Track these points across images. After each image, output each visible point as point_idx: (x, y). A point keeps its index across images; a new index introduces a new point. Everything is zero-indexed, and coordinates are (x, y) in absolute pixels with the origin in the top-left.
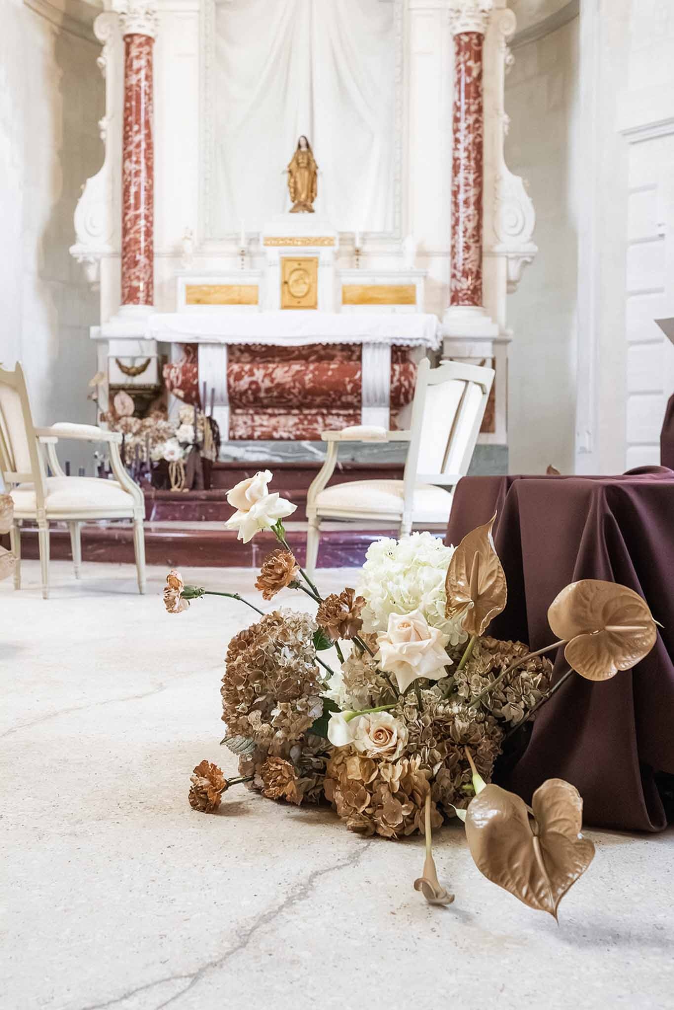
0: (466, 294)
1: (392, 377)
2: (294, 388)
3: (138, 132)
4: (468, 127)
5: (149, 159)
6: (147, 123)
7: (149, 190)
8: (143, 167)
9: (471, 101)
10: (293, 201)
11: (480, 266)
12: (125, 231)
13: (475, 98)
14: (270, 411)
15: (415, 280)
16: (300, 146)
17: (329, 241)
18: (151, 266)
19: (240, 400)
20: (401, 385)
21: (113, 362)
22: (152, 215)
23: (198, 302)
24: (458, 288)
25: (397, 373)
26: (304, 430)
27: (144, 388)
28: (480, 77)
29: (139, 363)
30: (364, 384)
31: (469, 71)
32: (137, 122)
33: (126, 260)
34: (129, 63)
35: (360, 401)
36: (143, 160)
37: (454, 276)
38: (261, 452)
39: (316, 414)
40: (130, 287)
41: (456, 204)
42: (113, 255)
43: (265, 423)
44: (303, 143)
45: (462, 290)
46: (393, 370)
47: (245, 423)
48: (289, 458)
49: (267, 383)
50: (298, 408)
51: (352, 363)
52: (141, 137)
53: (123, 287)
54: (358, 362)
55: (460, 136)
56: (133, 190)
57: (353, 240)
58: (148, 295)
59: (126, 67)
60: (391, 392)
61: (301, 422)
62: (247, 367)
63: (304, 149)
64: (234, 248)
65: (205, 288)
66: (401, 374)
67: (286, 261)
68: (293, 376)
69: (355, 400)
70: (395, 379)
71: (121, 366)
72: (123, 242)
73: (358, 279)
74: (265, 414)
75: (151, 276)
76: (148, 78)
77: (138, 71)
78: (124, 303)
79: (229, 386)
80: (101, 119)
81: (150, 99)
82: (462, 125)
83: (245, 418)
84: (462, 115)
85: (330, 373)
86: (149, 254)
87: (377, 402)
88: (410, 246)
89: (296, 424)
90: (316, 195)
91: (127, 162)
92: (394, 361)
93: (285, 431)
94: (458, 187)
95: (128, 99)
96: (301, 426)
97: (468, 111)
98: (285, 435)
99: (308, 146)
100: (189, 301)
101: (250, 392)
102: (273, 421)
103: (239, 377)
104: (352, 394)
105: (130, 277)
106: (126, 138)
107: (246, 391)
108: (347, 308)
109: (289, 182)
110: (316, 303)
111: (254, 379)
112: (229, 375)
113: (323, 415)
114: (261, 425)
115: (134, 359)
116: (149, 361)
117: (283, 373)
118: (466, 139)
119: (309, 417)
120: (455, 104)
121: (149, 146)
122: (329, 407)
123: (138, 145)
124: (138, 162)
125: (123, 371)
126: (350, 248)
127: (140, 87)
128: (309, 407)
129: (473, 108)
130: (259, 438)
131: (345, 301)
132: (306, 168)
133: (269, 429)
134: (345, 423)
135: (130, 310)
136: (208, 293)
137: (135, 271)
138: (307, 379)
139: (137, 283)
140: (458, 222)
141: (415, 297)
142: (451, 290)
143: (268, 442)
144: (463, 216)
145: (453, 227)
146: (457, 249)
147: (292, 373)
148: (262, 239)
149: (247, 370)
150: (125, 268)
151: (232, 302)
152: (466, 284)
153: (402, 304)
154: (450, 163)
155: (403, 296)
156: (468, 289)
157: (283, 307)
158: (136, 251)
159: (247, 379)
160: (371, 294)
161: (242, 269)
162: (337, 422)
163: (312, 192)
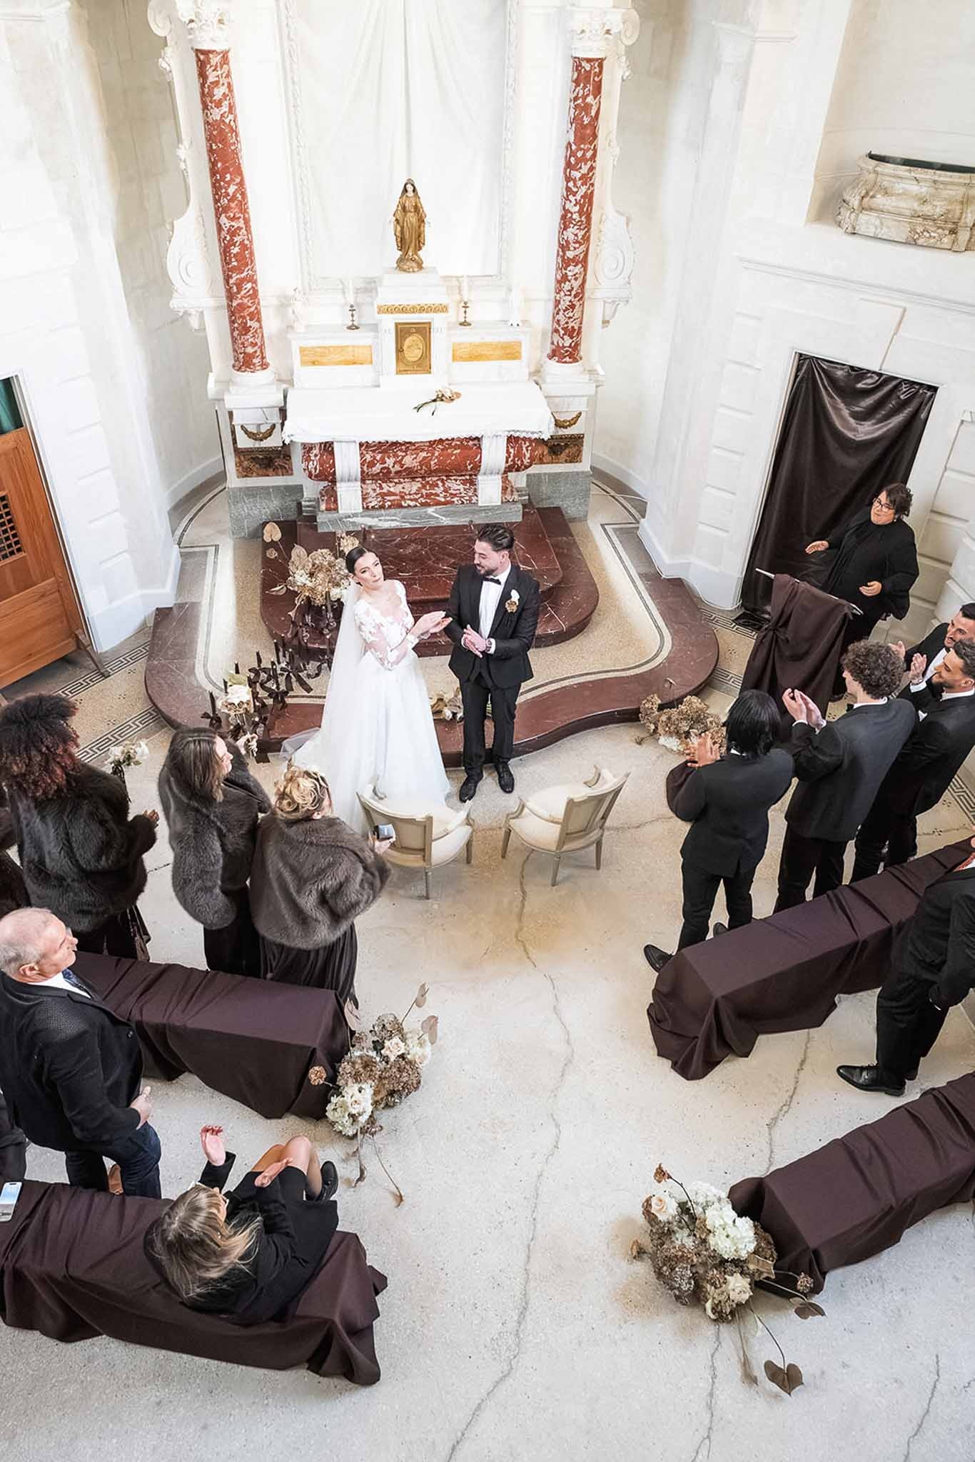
0: (567, 351)
1: (507, 456)
3: (229, 183)
4: (581, 178)
5: (244, 211)
7: (249, 248)
8: (240, 222)
9: (587, 145)
10: (400, 250)
11: (581, 325)
12: (230, 297)
13: (590, 142)
14: (397, 481)
15: (521, 337)
16: (405, 190)
17: (441, 306)
18: (261, 327)
19: (371, 477)
21: (237, 428)
22: (255, 274)
23: (313, 363)
24: (561, 345)
25: (512, 455)
26: (427, 495)
27: (269, 450)
28: (597, 117)
29: (264, 429)
30: (483, 462)
31: (586, 108)
32: (227, 169)
33: (236, 325)
34: (206, 91)
35: (477, 473)
36: (238, 213)
37: (556, 331)
38: (392, 520)
39: (437, 481)
40: (245, 353)
41: (563, 259)
42: (217, 308)
43: (392, 490)
44: (409, 186)
45: (564, 347)
46: (508, 452)
47: (375, 491)
48: (415, 523)
49: (398, 468)
50: (422, 477)
51: (473, 449)
52: (232, 188)
53: (235, 353)
54: (478, 449)
55: (572, 185)
56: (234, 250)
57: (459, 288)
58: (263, 360)
59: (203, 96)
60: (505, 466)
61: (424, 487)
63: (410, 194)
65: (319, 350)
66: (514, 457)
67: (400, 328)
68: (420, 462)
69: (473, 473)
70: (510, 460)
71: (246, 432)
72: (229, 304)
73: (468, 337)
74: (392, 482)
75: (263, 338)
76: (231, 110)
77: (219, 103)
78: (239, 370)
79: (363, 470)
80: (176, 146)
81: (237, 137)
82: (576, 175)
83: (374, 487)
84: (575, 160)
85: (453, 458)
86: (256, 316)
87: (492, 472)
89: (419, 490)
90: (423, 244)
91: (223, 220)
92: (509, 447)
93: (411, 500)
94: (566, 241)
95: (211, 138)
96: (424, 492)
97: (582, 158)
98: (412, 504)
99: (414, 191)
100: (304, 363)
101: (382, 473)
102: (398, 489)
103: (371, 464)
104: (471, 469)
105: (243, 344)
106: (217, 189)
107: (377, 473)
108: (458, 364)
109: (396, 231)
110: (430, 368)
111: (386, 465)
112: (362, 464)
113: (443, 481)
114: (390, 494)
115: (259, 425)
116: (274, 427)
117: (411, 460)
120: (570, 145)
121: (244, 195)
122: (449, 477)
123: (231, 199)
124: (234, 218)
125: (249, 437)
127: (224, 122)
128: (431, 476)
130: (390, 507)
131: (454, 359)
132: (412, 215)
133: (398, 497)
134: (462, 486)
135: (246, 377)
136: (323, 355)
137: (247, 337)
138: (432, 463)
139: (250, 350)
140: (565, 278)
141: (520, 353)
142: (553, 343)
143: (398, 510)
144: (569, 274)
145: (559, 282)
146: (562, 306)
147: (419, 459)
148: (376, 306)
149: (378, 458)
150: (236, 333)
151: (347, 363)
152: (568, 341)
153: (508, 359)
154: (559, 213)
155: (510, 352)
156: (570, 346)
157: (399, 372)
158: (244, 317)
159: (379, 466)
160: (479, 351)
161: (353, 326)
162: (455, 485)
163: (419, 242)
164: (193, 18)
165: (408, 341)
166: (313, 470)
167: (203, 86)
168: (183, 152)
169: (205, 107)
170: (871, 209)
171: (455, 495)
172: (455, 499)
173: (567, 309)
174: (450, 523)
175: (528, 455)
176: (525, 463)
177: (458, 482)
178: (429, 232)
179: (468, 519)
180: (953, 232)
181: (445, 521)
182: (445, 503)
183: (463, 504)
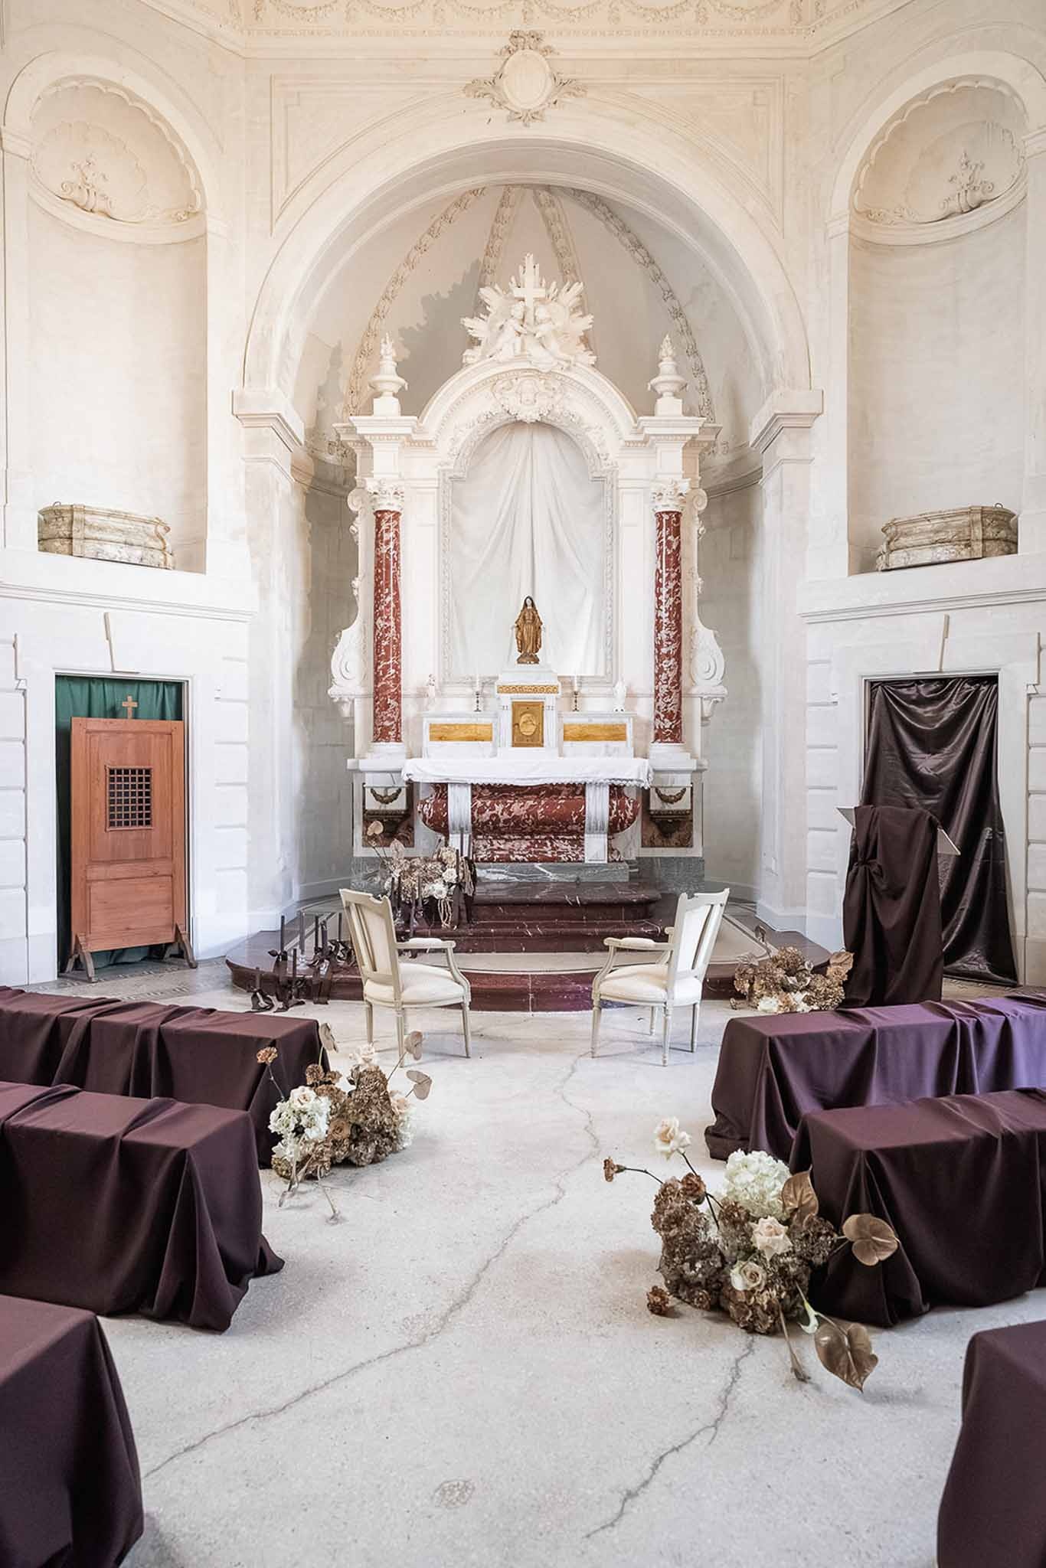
0: (668, 732)
1: (611, 810)
3: (387, 595)
4: (668, 592)
5: (397, 616)
6: (396, 586)
7: (397, 643)
8: (392, 624)
9: (672, 569)
10: (521, 653)
11: (680, 709)
12: (377, 679)
13: (674, 567)
14: (506, 837)
15: (626, 720)
16: (526, 605)
17: (552, 690)
18: (399, 707)
19: (482, 828)
21: (368, 791)
22: (400, 663)
23: (441, 739)
24: (662, 727)
25: (615, 807)
26: (535, 853)
27: (395, 813)
28: (678, 548)
29: (391, 792)
30: (587, 816)
31: (669, 544)
32: (387, 585)
33: (378, 703)
34: (379, 535)
35: (583, 829)
36: (391, 617)
37: (657, 716)
38: (499, 873)
39: (546, 839)
40: (382, 726)
41: (659, 656)
42: (366, 696)
43: (502, 847)
44: (529, 602)
45: (665, 729)
46: (611, 804)
47: (485, 847)
48: (523, 877)
49: (506, 816)
50: (531, 834)
51: (576, 797)
52: (390, 598)
53: (375, 726)
54: (581, 797)
55: (662, 598)
56: (384, 643)
57: (571, 683)
58: (398, 733)
59: (377, 539)
60: (610, 822)
61: (533, 846)
63: (529, 607)
64: (469, 691)
65: (446, 727)
66: (618, 808)
67: (517, 707)
68: (528, 810)
69: (579, 829)
70: (613, 812)
71: (375, 795)
72: (375, 688)
73: (576, 720)
74: (503, 839)
75: (400, 716)
76: (396, 547)
77: (387, 543)
78: (377, 740)
79: (473, 818)
80: (354, 579)
81: (398, 565)
82: (664, 590)
83: (485, 842)
84: (663, 581)
85: (558, 807)
86: (397, 697)
87: (597, 830)
88: (620, 689)
89: (528, 847)
90: (540, 646)
91: (379, 621)
92: (611, 797)
93: (520, 855)
94: (661, 641)
95: (378, 565)
96: (533, 849)
97: (668, 578)
98: (520, 858)
99: (533, 605)
100: (432, 738)
101: (490, 822)
102: (509, 845)
103: (481, 811)
104: (576, 824)
105: (381, 718)
106: (377, 599)
107: (487, 823)
108: (568, 744)
109: (517, 635)
110: (543, 742)
111: (494, 812)
112: (473, 810)
113: (551, 840)
114: (499, 849)
115: (387, 789)
116: (399, 791)
117: (518, 808)
118: (668, 602)
119: (539, 842)
120: (658, 570)
121: (398, 606)
122: (556, 834)
123: (388, 607)
124: (388, 620)
125: (377, 800)
126: (569, 691)
127: (389, 555)
128: (539, 833)
129: (673, 575)
130: (498, 861)
131: (566, 738)
132: (531, 624)
133: (507, 852)
134: (569, 847)
135: (383, 746)
136: (448, 732)
137: (385, 713)
138: (539, 812)
139: (387, 723)
140: (661, 670)
141: (625, 734)
142: (655, 728)
143: (505, 864)
144: (665, 666)
145: (657, 675)
146: (661, 694)
147: (526, 807)
148: (496, 688)
149: (488, 804)
150: (378, 709)
151: (469, 739)
152: (668, 724)
153: (615, 740)
154: (654, 620)
155: (615, 734)
156: (670, 728)
157: (514, 745)
158: (386, 696)
159: (488, 813)
160: (588, 732)
161: (478, 710)
162: (563, 845)
163: (536, 644)
164: (377, 491)
165: (523, 719)
166: (427, 813)
167: (377, 533)
168: (356, 583)
169: (377, 546)
170: (898, 549)
171: (563, 853)
172: (564, 856)
174: (556, 878)
175: (630, 808)
176: (628, 817)
177: (566, 843)
178: (544, 636)
179: (574, 876)
180: (968, 545)
181: (552, 876)
182: (552, 860)
183: (569, 860)
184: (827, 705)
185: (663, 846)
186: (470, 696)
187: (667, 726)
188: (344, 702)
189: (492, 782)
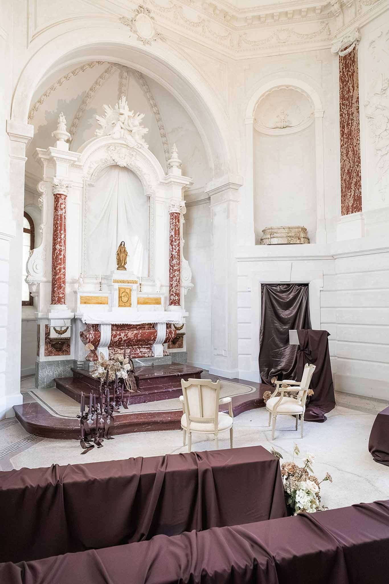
0: (177, 301)
2: (134, 339)
3: (62, 234)
4: (177, 245)
5: (65, 245)
8: (64, 248)
10: (118, 265)
12: (56, 274)
13: (179, 235)
14: (121, 348)
15: (161, 296)
16: (121, 244)
17: (135, 282)
18: (65, 288)
19: (113, 344)
20: (169, 337)
21: (52, 328)
23: (85, 303)
24: (174, 299)
25: (168, 332)
26: (134, 354)
27: (64, 339)
29: (63, 329)
30: (157, 337)
32: (62, 230)
33: (56, 285)
35: (154, 343)
37: (172, 295)
39: (138, 347)
40: (59, 297)
41: (173, 270)
42: (47, 282)
44: (123, 243)
46: (167, 331)
47: (112, 353)
49: (125, 338)
52: (63, 236)
53: (52, 296)
54: (156, 329)
55: (174, 247)
56: (60, 257)
58: (64, 300)
59: (56, 207)
60: (165, 339)
62: (118, 332)
64: (96, 281)
65: (88, 298)
66: (169, 333)
67: (120, 289)
68: (134, 335)
69: (152, 342)
70: (167, 335)
71: (56, 330)
72: (53, 278)
73: (142, 296)
75: (65, 292)
76: (66, 212)
78: (53, 304)
79: (111, 340)
85: (147, 333)
86: (64, 282)
87: (160, 342)
88: (158, 283)
89: (130, 352)
90: (127, 263)
91: (58, 245)
92: (167, 328)
94: (174, 264)
99: (124, 245)
100: (81, 303)
101: (118, 342)
103: (115, 336)
104: (152, 340)
105: (58, 293)
106: (57, 235)
107: (116, 341)
108: (139, 306)
109: (117, 258)
110: (131, 305)
111: (121, 337)
112: (111, 336)
113: (140, 348)
115: (61, 327)
116: (68, 328)
117: (131, 334)
118: (177, 249)
119: (135, 349)
122: (143, 345)
123: (62, 239)
125: (57, 333)
127: (63, 215)
128: (136, 345)
129: (178, 238)
131: (138, 303)
132: (123, 253)
134: (147, 351)
135: (59, 307)
136: (89, 300)
137: (60, 290)
138: (139, 336)
139: (61, 295)
140: (174, 276)
141: (161, 302)
144: (175, 274)
145: (172, 278)
146: (174, 285)
147: (134, 334)
148: (113, 280)
149: (118, 333)
150: (56, 288)
151: (99, 303)
153: (157, 304)
154: (170, 256)
155: (157, 302)
156: (178, 300)
157: (119, 306)
158: (60, 282)
159: (118, 337)
160: (147, 301)
161: (100, 290)
162: (144, 350)
163: (125, 262)
164: (58, 184)
165: (123, 295)
166: (91, 338)
167: (56, 204)
168: (42, 226)
169: (56, 210)
170: (274, 237)
171: (145, 353)
172: (146, 355)
173: (176, 286)
174: (145, 365)
175: (174, 333)
176: (173, 337)
179: (152, 363)
180: (299, 239)
181: (143, 364)
182: (142, 357)
183: (149, 357)
184: (246, 292)
185: (173, 348)
186: (96, 284)
187: (177, 299)
188: (35, 284)
189: (117, 323)
